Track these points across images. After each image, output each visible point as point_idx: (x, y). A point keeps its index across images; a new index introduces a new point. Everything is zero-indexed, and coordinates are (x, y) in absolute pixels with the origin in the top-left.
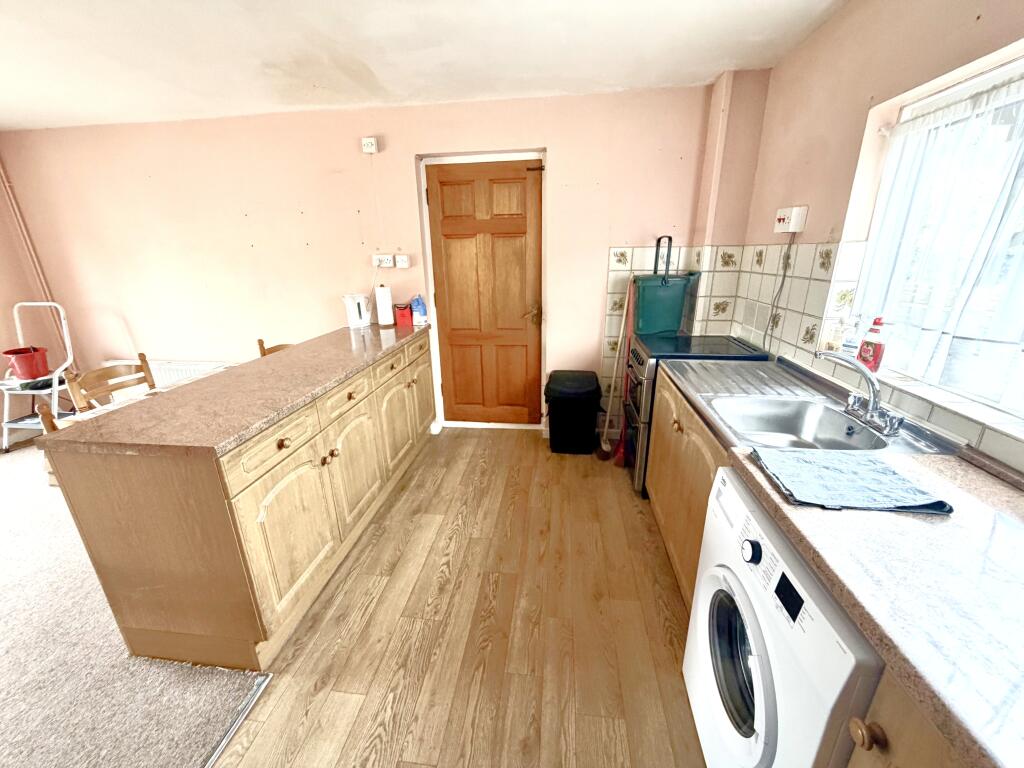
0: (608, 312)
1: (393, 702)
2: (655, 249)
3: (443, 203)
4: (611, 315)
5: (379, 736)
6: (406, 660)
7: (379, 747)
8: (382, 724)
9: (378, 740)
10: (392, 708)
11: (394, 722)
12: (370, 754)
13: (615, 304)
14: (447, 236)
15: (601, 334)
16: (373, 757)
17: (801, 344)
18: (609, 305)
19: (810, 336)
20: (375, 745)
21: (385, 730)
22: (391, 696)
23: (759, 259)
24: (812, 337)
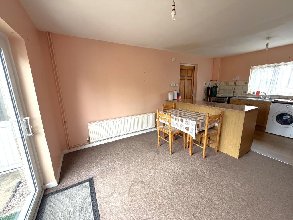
17: (243, 94)
23: (227, 84)
24: (245, 93)
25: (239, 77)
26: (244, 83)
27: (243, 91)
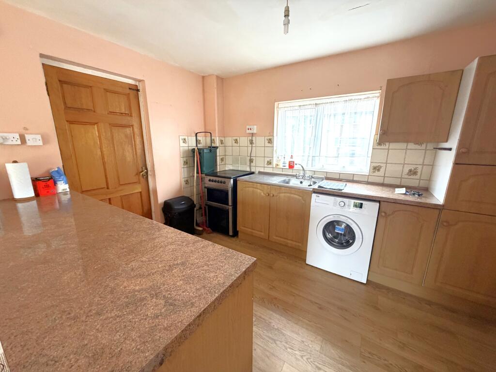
0: (183, 166)
1: (293, 349)
2: (195, 137)
3: (64, 97)
4: (183, 168)
5: (307, 359)
6: (272, 339)
7: (312, 360)
8: (302, 357)
9: (309, 360)
10: (295, 351)
11: (303, 351)
12: (315, 365)
13: (185, 162)
14: (71, 122)
15: (181, 178)
16: (316, 363)
17: (266, 166)
18: (182, 163)
19: (269, 163)
20: (311, 362)
21: (305, 356)
22: (289, 350)
23: (236, 141)
24: (270, 163)
25: (255, 127)
26: (267, 142)
27: (267, 159)
